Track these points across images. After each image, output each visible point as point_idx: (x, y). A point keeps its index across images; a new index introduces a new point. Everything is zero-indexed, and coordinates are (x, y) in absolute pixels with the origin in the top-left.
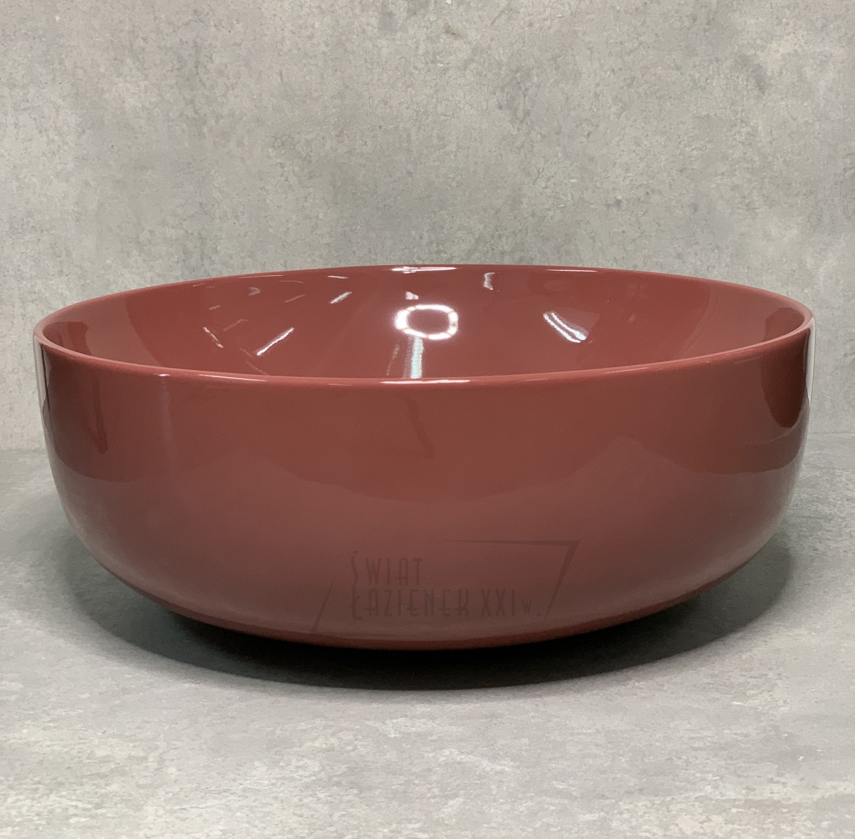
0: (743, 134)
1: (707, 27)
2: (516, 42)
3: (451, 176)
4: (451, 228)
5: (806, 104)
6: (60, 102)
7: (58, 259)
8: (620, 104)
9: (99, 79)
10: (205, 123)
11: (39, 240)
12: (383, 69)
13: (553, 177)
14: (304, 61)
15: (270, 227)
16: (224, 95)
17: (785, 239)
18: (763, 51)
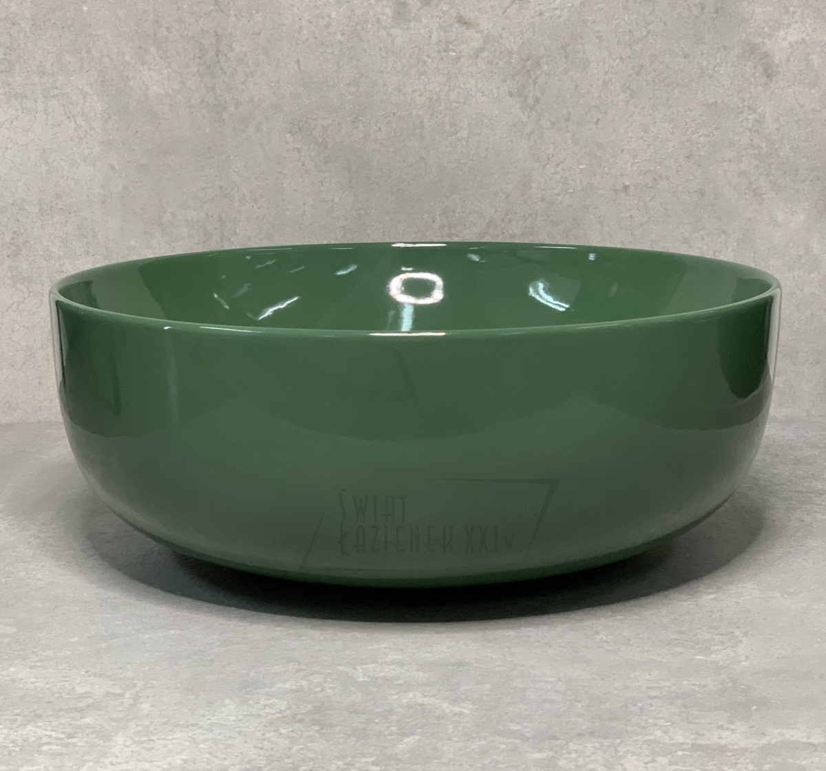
0: (750, 121)
1: (715, 15)
2: (527, 31)
3: (462, 161)
4: (463, 212)
5: (813, 91)
6: (87, 88)
7: (85, 240)
8: (629, 92)
9: (124, 67)
10: (225, 109)
11: (66, 221)
12: (397, 58)
13: (562, 163)
14: (321, 50)
15: (288, 210)
16: (243, 83)
17: (792, 225)
18: (770, 39)
